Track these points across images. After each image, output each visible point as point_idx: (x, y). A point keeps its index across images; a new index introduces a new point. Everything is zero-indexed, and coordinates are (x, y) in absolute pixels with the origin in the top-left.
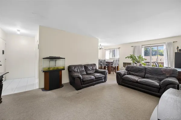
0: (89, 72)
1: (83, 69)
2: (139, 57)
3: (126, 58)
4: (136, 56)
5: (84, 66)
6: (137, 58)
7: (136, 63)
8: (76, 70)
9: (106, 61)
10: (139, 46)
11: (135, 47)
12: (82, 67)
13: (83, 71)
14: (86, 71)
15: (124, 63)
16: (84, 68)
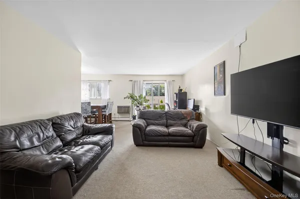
0: (70, 137)
1: (51, 132)
2: (140, 97)
3: (125, 98)
4: (137, 95)
5: (53, 124)
6: (138, 98)
7: (138, 107)
8: (27, 144)
9: (92, 105)
10: (140, 81)
11: (135, 82)
12: (46, 128)
13: (51, 139)
14: (59, 136)
15: (118, 107)
16: (53, 127)
